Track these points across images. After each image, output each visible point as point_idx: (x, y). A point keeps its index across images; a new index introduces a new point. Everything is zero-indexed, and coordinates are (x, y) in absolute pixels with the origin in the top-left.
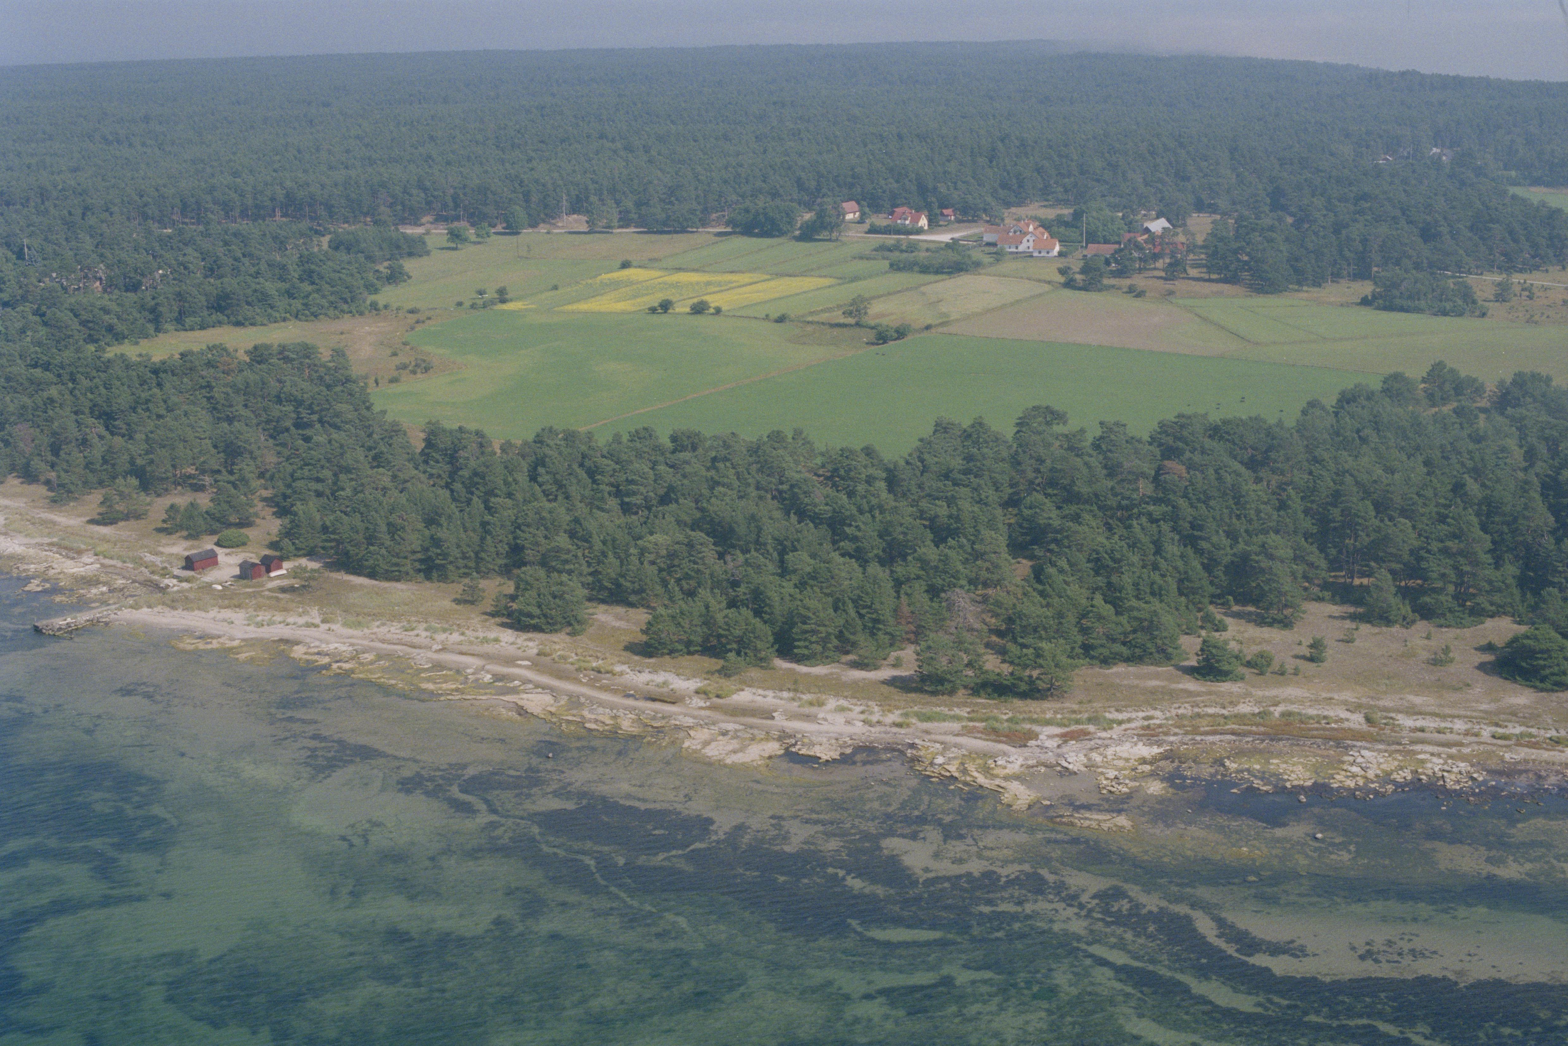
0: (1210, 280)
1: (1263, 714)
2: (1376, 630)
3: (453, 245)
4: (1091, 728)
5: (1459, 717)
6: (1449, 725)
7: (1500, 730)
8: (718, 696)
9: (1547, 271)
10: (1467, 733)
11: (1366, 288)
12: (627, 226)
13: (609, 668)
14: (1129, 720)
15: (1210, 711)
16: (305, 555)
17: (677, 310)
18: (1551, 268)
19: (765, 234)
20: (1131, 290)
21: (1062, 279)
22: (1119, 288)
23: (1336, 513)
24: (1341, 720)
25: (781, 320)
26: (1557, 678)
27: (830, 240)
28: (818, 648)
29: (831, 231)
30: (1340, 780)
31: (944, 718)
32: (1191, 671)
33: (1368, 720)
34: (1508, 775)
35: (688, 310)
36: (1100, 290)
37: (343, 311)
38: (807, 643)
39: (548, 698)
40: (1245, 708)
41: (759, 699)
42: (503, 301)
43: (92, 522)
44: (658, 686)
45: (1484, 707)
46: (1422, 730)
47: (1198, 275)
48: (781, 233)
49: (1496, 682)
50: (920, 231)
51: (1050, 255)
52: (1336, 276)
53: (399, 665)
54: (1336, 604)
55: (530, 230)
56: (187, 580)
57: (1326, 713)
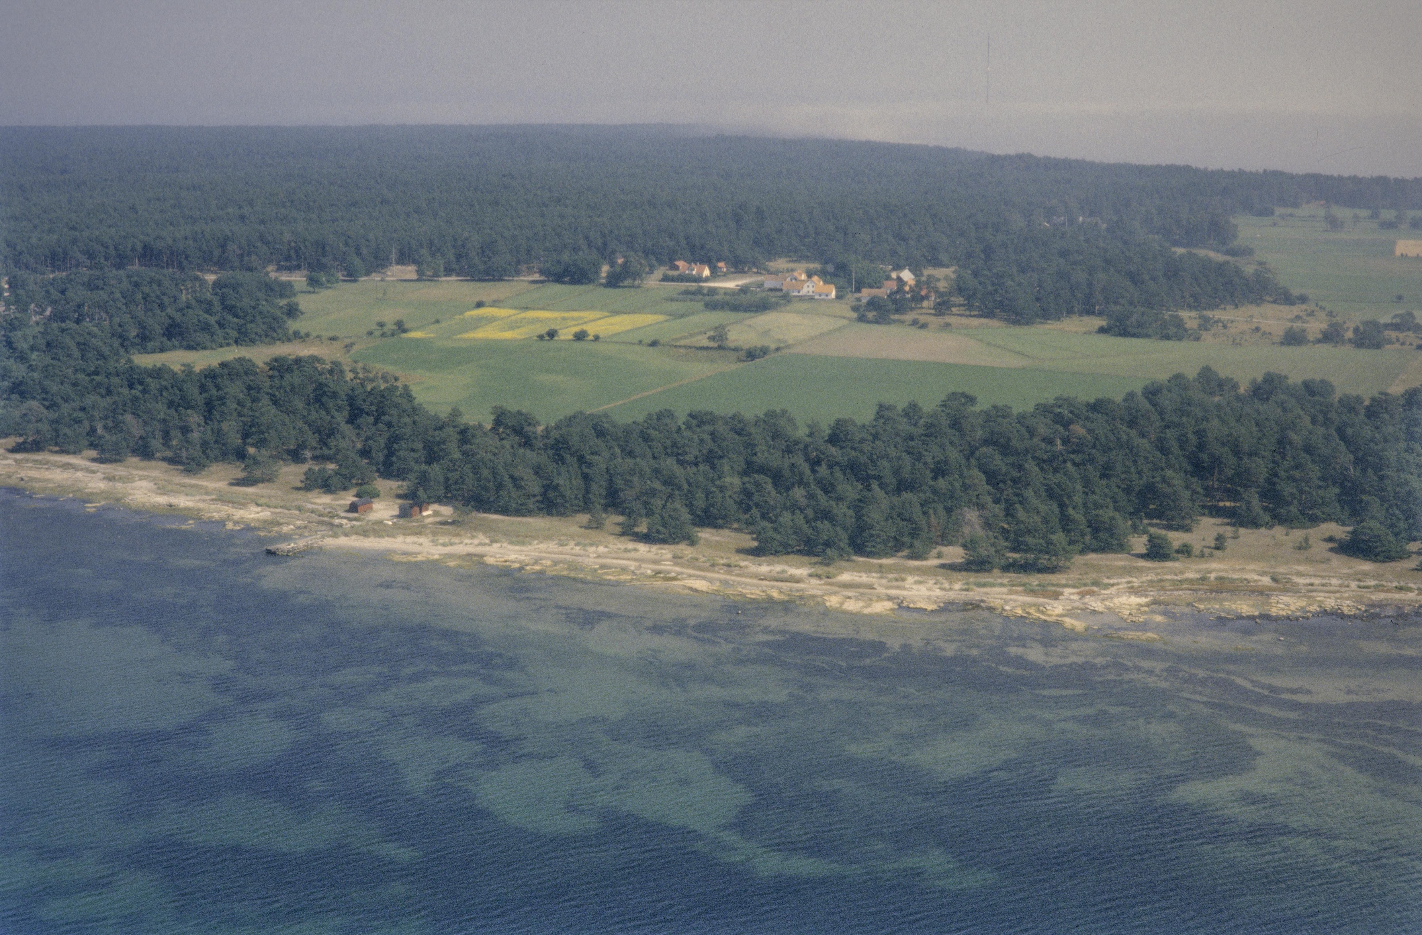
0: (971, 316)
1: (1203, 579)
2: (1250, 531)
3: (311, 289)
4: (1095, 589)
5: (1334, 577)
6: (1328, 581)
7: (1362, 584)
8: (828, 577)
9: (1225, 309)
10: (1341, 586)
11: (1100, 322)
12: (449, 275)
13: (737, 563)
14: (1118, 584)
15: (1169, 577)
16: (435, 502)
17: (562, 337)
18: (1228, 307)
19: (574, 282)
20: (915, 323)
21: (855, 315)
22: (903, 322)
23: (1204, 456)
24: (1255, 581)
25: (654, 344)
26: (1386, 554)
27: (633, 287)
28: (882, 546)
29: (635, 279)
30: (1274, 612)
31: (993, 585)
32: (1143, 556)
33: (1274, 580)
34: (1380, 607)
35: (571, 337)
36: (889, 323)
37: (273, 338)
38: (873, 543)
39: (704, 583)
40: (1190, 575)
41: (857, 578)
42: (405, 331)
43: (231, 484)
44: (778, 573)
45: (1345, 571)
46: (1312, 585)
47: (958, 313)
48: (590, 281)
49: (1343, 558)
50: (707, 280)
51: (829, 297)
52: (1070, 312)
53: (573, 566)
54: (1213, 517)
55: (366, 278)
56: (356, 519)
57: (1244, 577)
